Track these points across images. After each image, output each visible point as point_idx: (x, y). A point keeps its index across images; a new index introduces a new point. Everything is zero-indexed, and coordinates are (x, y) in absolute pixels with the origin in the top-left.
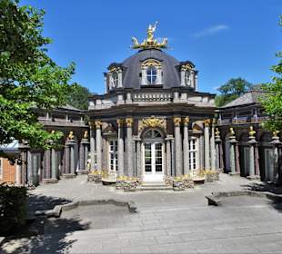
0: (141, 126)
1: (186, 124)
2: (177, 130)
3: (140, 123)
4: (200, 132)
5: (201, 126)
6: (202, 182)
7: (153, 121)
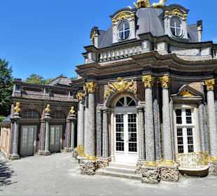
0: (107, 91)
1: (165, 85)
2: (148, 93)
3: (106, 88)
4: (198, 98)
5: (201, 90)
6: (204, 174)
7: (120, 84)
